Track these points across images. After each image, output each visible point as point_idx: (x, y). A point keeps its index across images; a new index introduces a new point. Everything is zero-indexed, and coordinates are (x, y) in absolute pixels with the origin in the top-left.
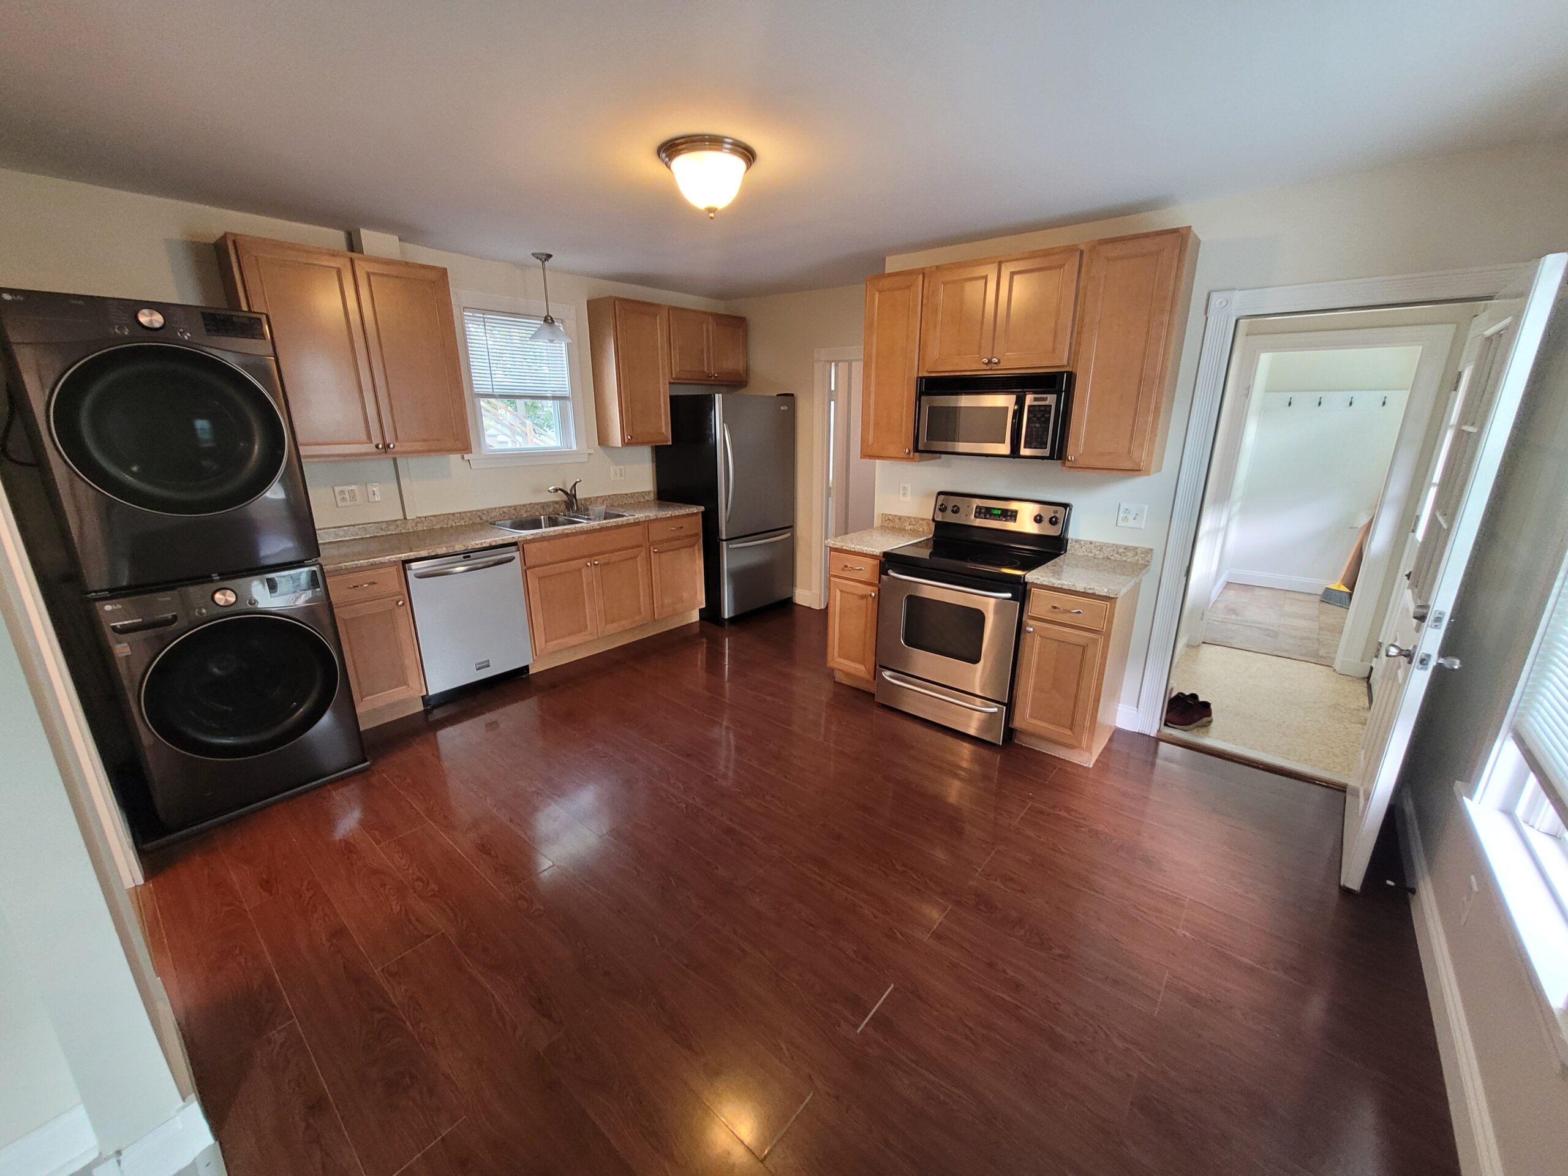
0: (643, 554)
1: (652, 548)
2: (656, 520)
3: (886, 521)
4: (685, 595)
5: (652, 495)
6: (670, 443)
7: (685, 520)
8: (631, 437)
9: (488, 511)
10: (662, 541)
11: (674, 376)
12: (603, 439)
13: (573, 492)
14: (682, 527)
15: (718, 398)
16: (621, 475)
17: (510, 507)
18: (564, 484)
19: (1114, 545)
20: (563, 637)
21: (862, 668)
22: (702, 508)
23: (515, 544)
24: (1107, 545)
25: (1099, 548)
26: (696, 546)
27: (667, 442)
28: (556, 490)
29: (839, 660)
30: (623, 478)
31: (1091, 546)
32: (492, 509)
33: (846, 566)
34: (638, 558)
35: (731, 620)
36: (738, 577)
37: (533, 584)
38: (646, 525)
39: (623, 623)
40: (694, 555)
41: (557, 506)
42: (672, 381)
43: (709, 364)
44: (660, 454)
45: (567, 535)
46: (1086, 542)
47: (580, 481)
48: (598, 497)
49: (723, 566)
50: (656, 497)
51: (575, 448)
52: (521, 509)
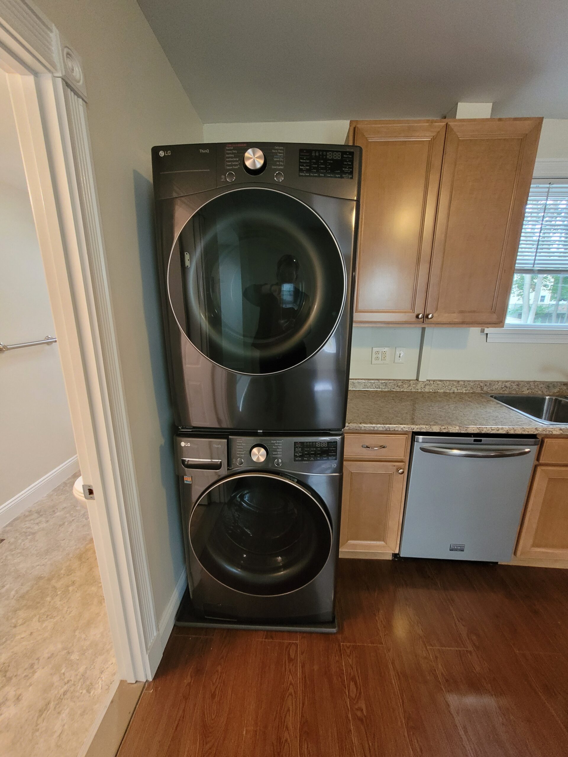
9: (491, 383)
23: (534, 436)
37: (540, 483)
52: (524, 386)
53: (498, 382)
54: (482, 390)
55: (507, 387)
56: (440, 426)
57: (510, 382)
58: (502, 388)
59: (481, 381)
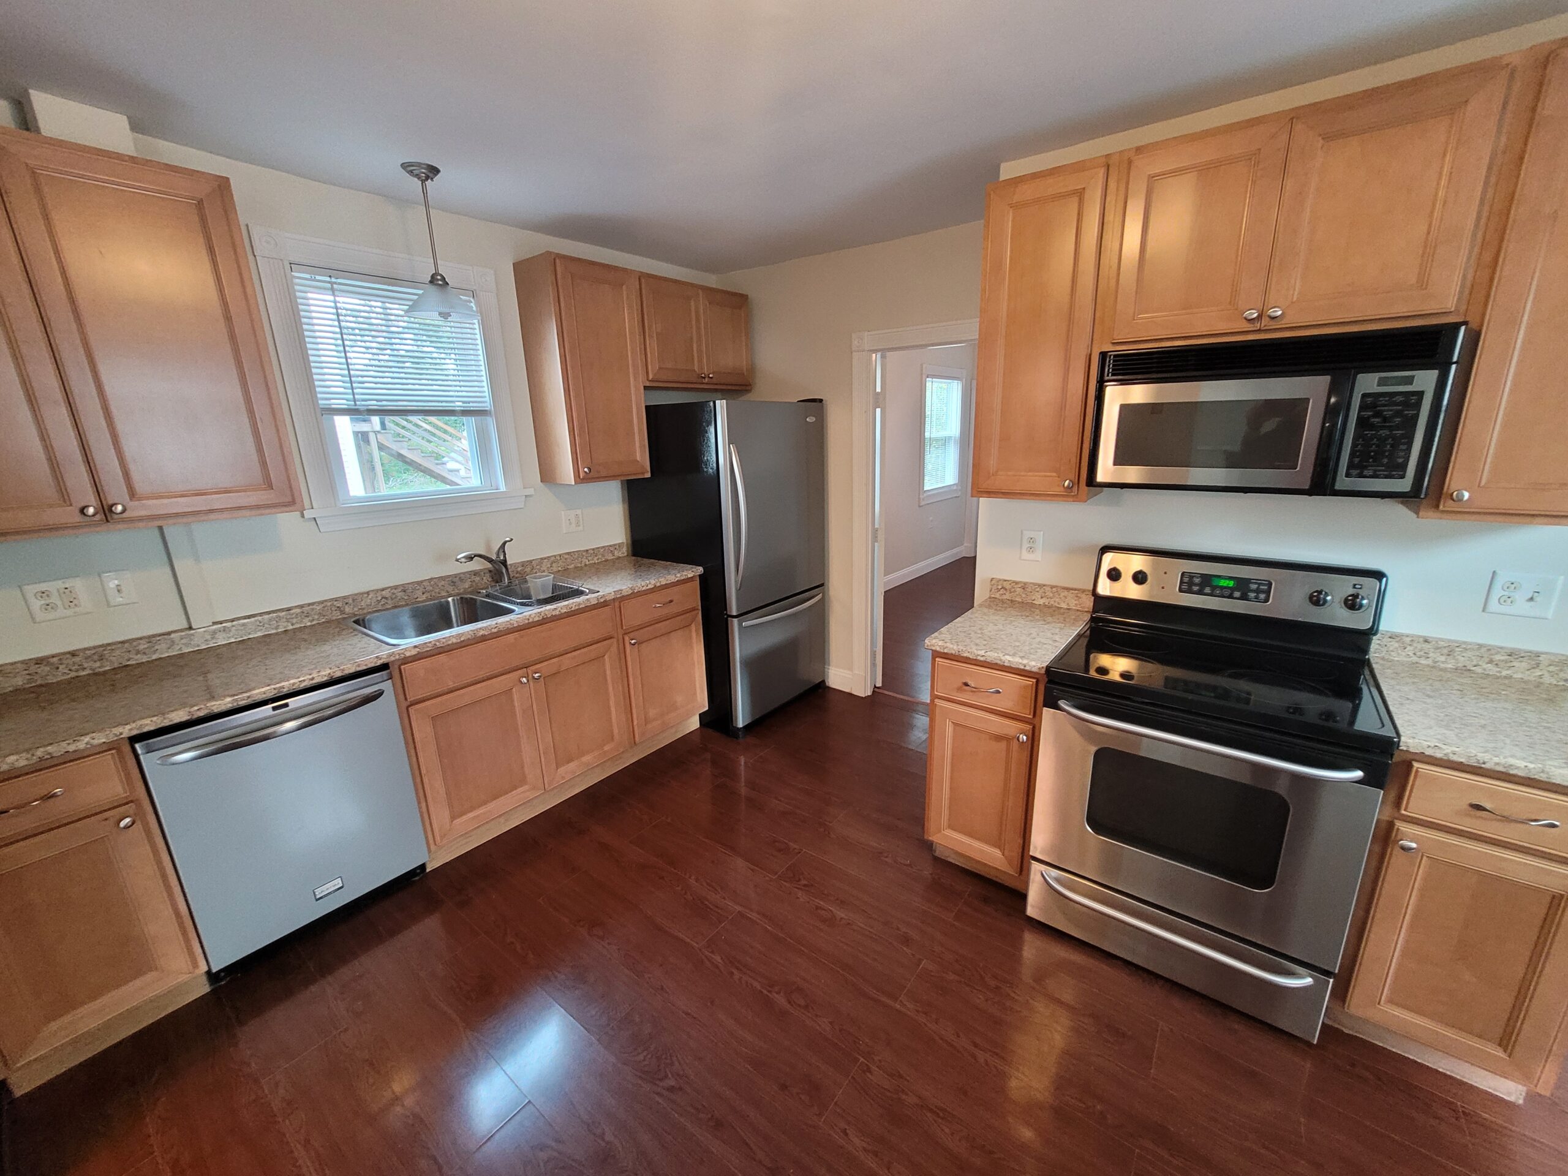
0: (614, 649)
1: (627, 638)
2: (635, 595)
3: (999, 590)
4: (679, 699)
5: (624, 549)
6: (648, 475)
7: (676, 589)
8: (590, 469)
9: (355, 598)
10: (641, 627)
11: (651, 377)
12: (547, 474)
13: (502, 558)
14: (671, 601)
15: (721, 405)
16: (578, 525)
17: (396, 587)
18: (489, 548)
19: (1481, 646)
20: (485, 803)
21: (997, 852)
22: (700, 570)
23: (384, 667)
24: (1464, 647)
25: (1445, 651)
26: (693, 625)
27: (643, 473)
28: (470, 558)
29: (949, 833)
30: (581, 528)
31: (1426, 646)
32: (362, 594)
33: (966, 684)
34: (606, 657)
35: (747, 728)
36: (756, 665)
37: (423, 731)
38: (617, 604)
39: (586, 759)
40: (691, 638)
41: (477, 579)
42: (648, 384)
43: (700, 361)
44: (634, 490)
45: (484, 639)
46: (1414, 639)
47: (512, 540)
48: (542, 559)
49: (734, 654)
50: (630, 552)
51: (503, 488)
52: (415, 589)
53: (368, 593)
54: (342, 612)
55: (386, 598)
56: (187, 709)
57: (389, 590)
58: (379, 601)
59: (336, 600)
